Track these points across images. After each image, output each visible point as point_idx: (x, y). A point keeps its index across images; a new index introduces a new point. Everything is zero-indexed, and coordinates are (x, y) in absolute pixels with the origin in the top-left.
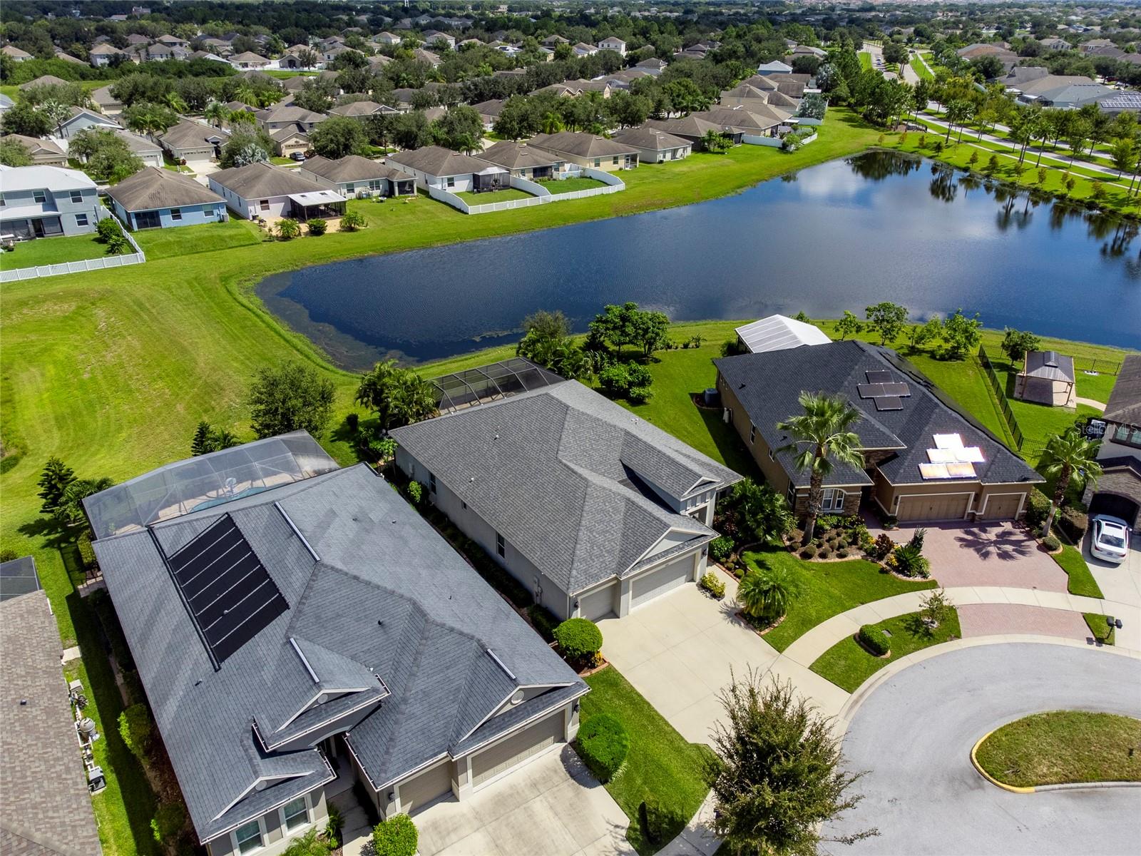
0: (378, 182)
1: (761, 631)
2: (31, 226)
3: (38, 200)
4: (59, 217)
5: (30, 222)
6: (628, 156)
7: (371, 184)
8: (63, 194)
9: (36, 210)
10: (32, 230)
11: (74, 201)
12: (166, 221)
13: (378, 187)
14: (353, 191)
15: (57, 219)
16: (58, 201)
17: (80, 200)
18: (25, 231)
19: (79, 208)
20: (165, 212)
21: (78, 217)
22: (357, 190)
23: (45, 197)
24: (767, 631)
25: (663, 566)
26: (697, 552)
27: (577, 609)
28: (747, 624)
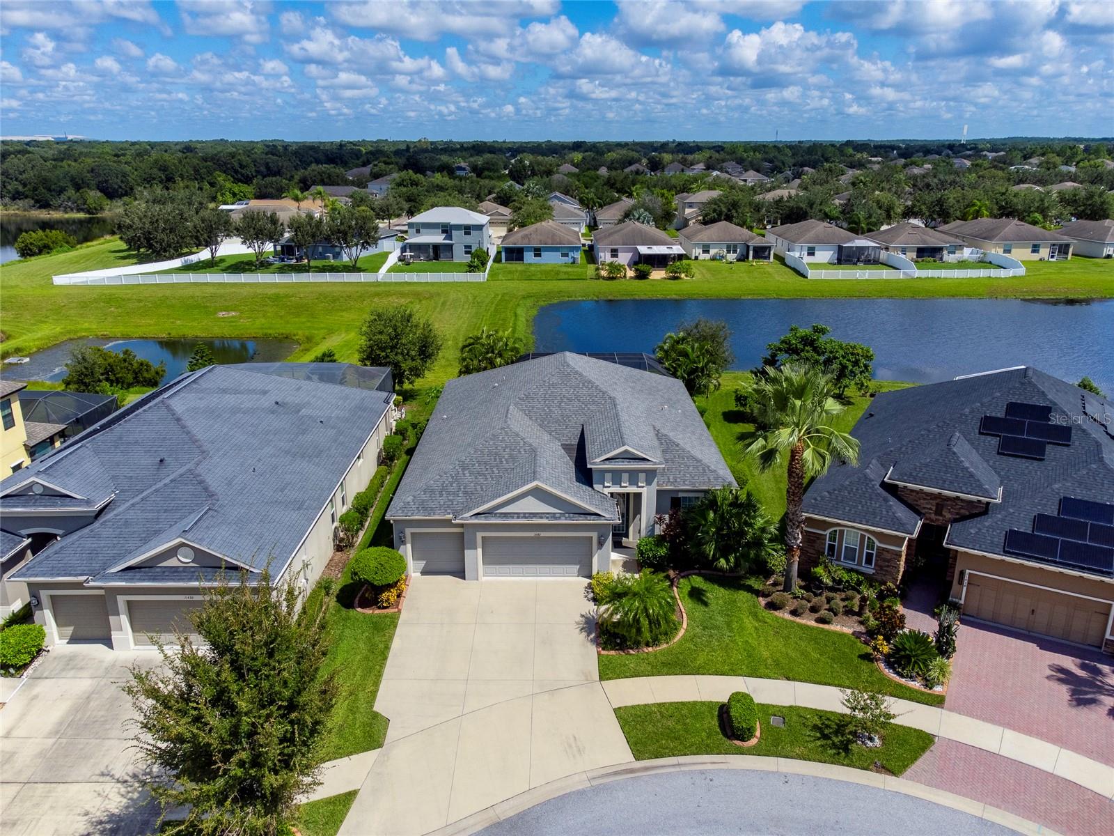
0: (735, 246)
1: (603, 649)
2: (431, 250)
3: (443, 232)
4: (451, 246)
5: (431, 247)
6: (1054, 245)
7: (728, 247)
8: (458, 227)
9: (439, 238)
10: (432, 254)
11: (466, 233)
12: (529, 257)
13: (735, 252)
14: (708, 252)
15: (450, 247)
16: (454, 232)
17: (469, 234)
18: (426, 255)
19: (468, 240)
20: (529, 249)
21: (466, 247)
22: (713, 252)
23: (447, 229)
24: (613, 652)
25: (532, 534)
26: (592, 537)
27: (405, 545)
28: (597, 637)
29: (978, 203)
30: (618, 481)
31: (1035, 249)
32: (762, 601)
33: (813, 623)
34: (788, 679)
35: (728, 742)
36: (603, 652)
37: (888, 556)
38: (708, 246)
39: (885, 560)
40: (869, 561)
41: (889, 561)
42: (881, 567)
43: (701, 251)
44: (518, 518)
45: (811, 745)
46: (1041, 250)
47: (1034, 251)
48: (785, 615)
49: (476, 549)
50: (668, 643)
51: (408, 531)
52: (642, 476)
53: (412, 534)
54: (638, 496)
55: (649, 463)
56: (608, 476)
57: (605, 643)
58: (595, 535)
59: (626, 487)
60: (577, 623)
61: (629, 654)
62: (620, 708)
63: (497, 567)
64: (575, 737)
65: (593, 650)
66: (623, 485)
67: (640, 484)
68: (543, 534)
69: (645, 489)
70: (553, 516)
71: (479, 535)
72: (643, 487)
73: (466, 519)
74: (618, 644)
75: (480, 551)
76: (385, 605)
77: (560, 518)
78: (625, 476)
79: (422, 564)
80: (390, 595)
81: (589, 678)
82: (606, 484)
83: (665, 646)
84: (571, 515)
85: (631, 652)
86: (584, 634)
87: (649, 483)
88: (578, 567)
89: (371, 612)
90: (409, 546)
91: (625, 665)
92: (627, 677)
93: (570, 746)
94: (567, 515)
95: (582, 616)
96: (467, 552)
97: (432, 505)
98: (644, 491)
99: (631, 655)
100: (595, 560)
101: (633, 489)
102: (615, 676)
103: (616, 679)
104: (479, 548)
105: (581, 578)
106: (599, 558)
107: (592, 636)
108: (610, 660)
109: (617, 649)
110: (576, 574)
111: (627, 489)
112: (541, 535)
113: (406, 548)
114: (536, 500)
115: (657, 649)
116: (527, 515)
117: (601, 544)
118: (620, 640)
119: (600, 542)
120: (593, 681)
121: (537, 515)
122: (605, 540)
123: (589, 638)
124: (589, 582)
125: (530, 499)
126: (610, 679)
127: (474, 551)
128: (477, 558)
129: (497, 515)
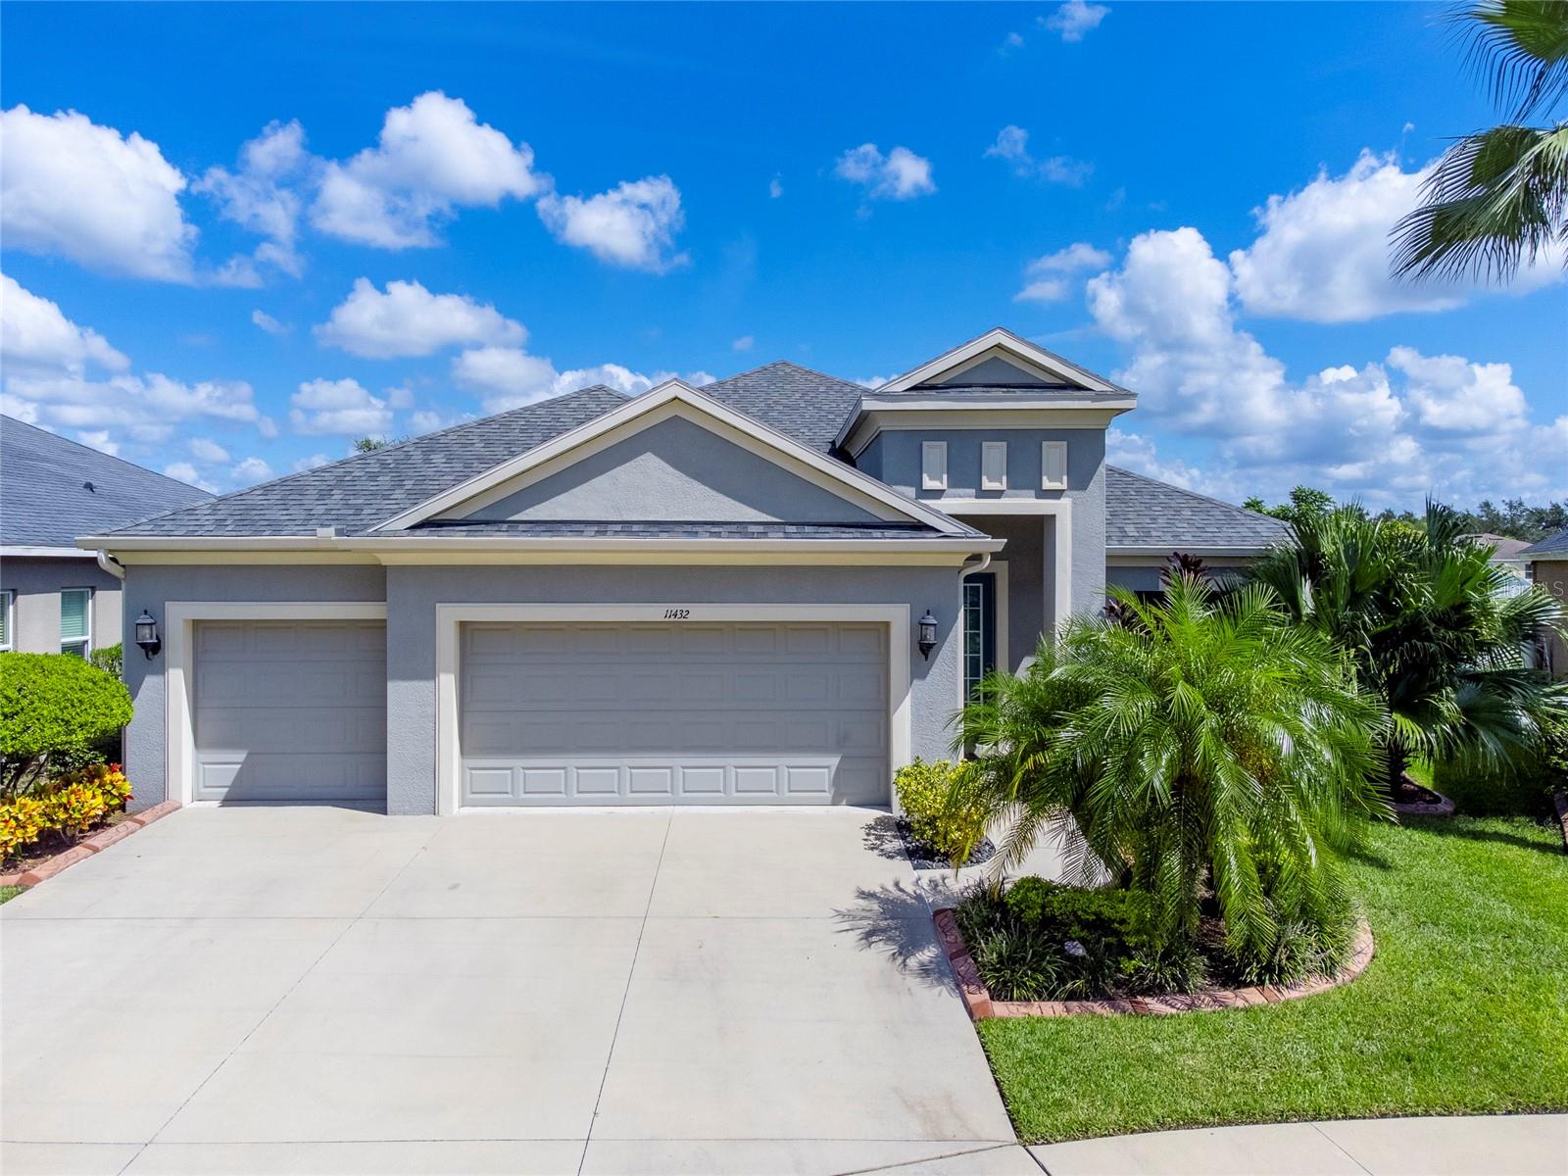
1: (999, 993)
24: (1052, 1009)
25: (654, 613)
26: (887, 624)
27: (161, 671)
28: (953, 957)
30: (965, 475)
36: (1000, 1009)
49: (431, 675)
50: (1329, 969)
51: (178, 617)
52: (1054, 453)
53: (200, 628)
55: (1084, 395)
56: (935, 453)
57: (1007, 961)
58: (898, 617)
59: (997, 494)
60: (844, 916)
61: (1141, 1013)
63: (518, 763)
65: (944, 1006)
66: (987, 485)
67: (1047, 484)
68: (701, 612)
69: (1066, 502)
70: (740, 528)
71: (449, 617)
72: (1056, 494)
73: (395, 533)
74: (1074, 966)
75: (447, 684)
77: (764, 534)
78: (995, 454)
79: (229, 765)
81: (949, 1127)
82: (928, 484)
83: (1319, 986)
84: (807, 529)
85: (1153, 1004)
86: (882, 950)
87: (1080, 479)
88: (834, 761)
90: (177, 680)
91: (1149, 1062)
94: (793, 529)
95: (864, 895)
96: (398, 692)
97: (278, 515)
98: (1062, 510)
99: (1158, 1019)
100: (902, 719)
101: (1022, 504)
102: (1115, 1115)
103: (1125, 1129)
104: (447, 671)
105: (844, 810)
106: (917, 718)
107: (928, 954)
108: (1055, 1042)
109: (1072, 996)
110: (828, 796)
111: (1003, 500)
112: (691, 618)
113: (165, 686)
114: (671, 469)
115: (1292, 994)
116: (635, 528)
117: (925, 650)
118: (1088, 950)
119: (923, 637)
120: (980, 1146)
121: (677, 528)
122: (943, 633)
123: (912, 962)
124: (879, 813)
125: (650, 467)
126: (1084, 1131)
127: (427, 685)
128: (435, 720)
129: (521, 527)
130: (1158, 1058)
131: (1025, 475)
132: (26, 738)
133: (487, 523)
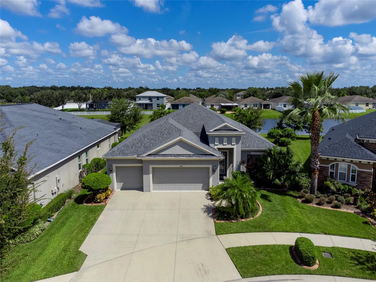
0: (257, 104)
1: (217, 220)
2: (144, 106)
3: (149, 99)
4: (152, 104)
5: (145, 105)
6: (374, 103)
7: (254, 105)
8: (154, 97)
9: (148, 102)
10: (145, 107)
11: (157, 100)
12: (180, 107)
15: (151, 105)
16: (153, 99)
17: (159, 100)
18: (143, 107)
19: (158, 102)
20: (181, 105)
21: (157, 104)
24: (223, 221)
25: (178, 166)
26: (209, 167)
27: (112, 173)
28: (213, 215)
29: (343, 92)
30: (221, 142)
31: (367, 105)
32: (300, 200)
33: (330, 208)
34: (325, 234)
35: (300, 267)
36: (217, 221)
37: (364, 175)
38: (247, 104)
39: (362, 178)
40: (353, 179)
41: (365, 178)
42: (361, 182)
43: (244, 106)
44: (171, 156)
45: (354, 269)
46: (369, 105)
47: (366, 106)
48: (313, 205)
49: (149, 174)
50: (253, 217)
51: (114, 166)
52: (234, 139)
53: (117, 167)
54: (231, 150)
55: (237, 132)
56: (217, 139)
57: (218, 216)
58: (210, 166)
59: (226, 145)
60: (202, 209)
61: (231, 222)
62: (229, 248)
63: (160, 185)
64: (202, 264)
65: (211, 221)
66: (224, 144)
68: (184, 166)
69: (235, 146)
70: (189, 156)
71: (151, 167)
72: (234, 145)
73: (144, 157)
74: (225, 217)
75: (151, 175)
76: (98, 201)
77: (192, 157)
78: (225, 139)
79: (121, 184)
80: (102, 196)
81: (210, 234)
82: (216, 144)
83: (252, 218)
84: (198, 155)
85: (233, 221)
86: (206, 214)
87: (237, 143)
88: (202, 185)
89: (91, 205)
90: (114, 174)
91: (230, 227)
92: (232, 233)
93: (200, 270)
94: (196, 155)
95: (205, 206)
96: (144, 176)
97: (127, 152)
98: (235, 147)
99: (233, 222)
100: (211, 180)
101: (229, 146)
102: (225, 232)
103: (226, 234)
104: (151, 174)
105: (203, 191)
106: (213, 179)
107: (211, 214)
108: (222, 225)
109: (225, 220)
110: (201, 189)
111: (226, 146)
112: (183, 167)
113: (113, 175)
114: (180, 147)
115: (248, 220)
116: (175, 155)
117: (214, 171)
118: (227, 215)
119: (213, 170)
120: (213, 235)
121: (181, 155)
122: (216, 169)
123: (209, 215)
124: (208, 192)
125: (177, 146)
126: (222, 234)
127: (148, 175)
128: (149, 180)
129: (160, 155)
130: (231, 227)
131: (230, 142)
132: (104, 187)
133: (156, 155)
